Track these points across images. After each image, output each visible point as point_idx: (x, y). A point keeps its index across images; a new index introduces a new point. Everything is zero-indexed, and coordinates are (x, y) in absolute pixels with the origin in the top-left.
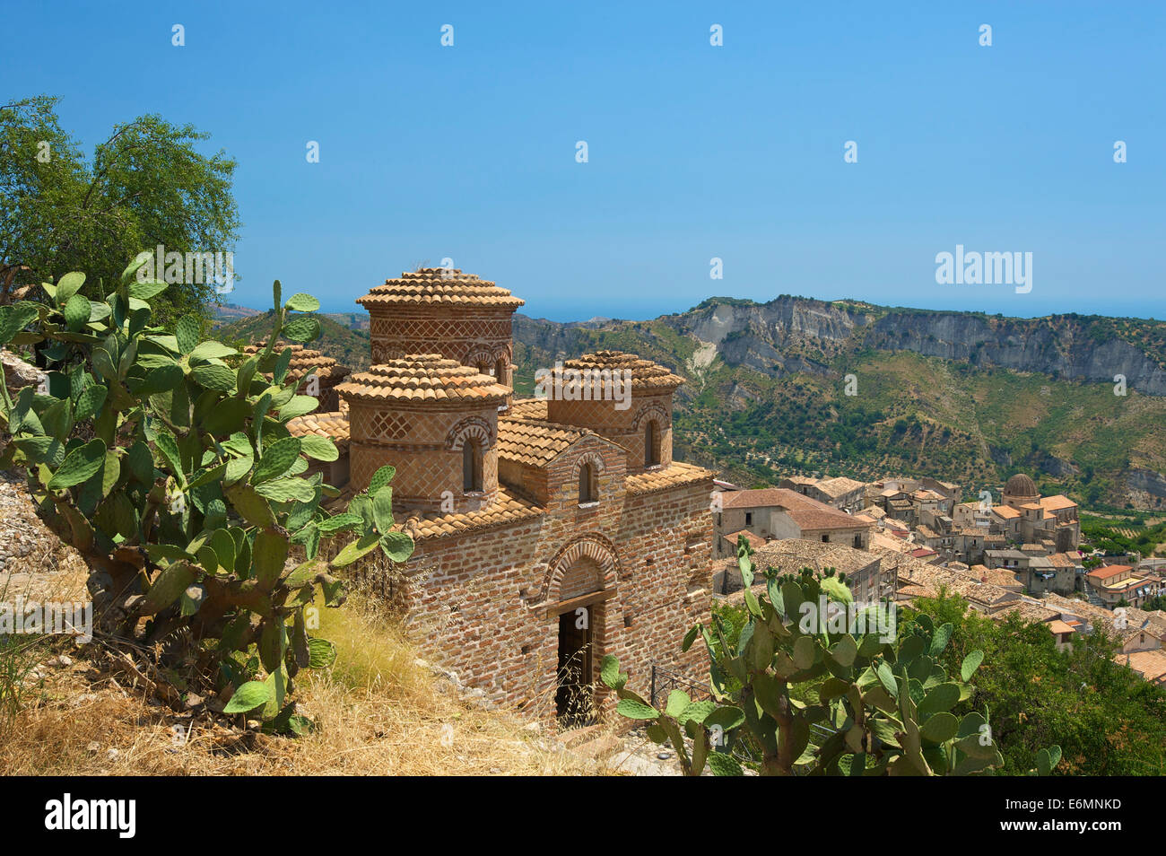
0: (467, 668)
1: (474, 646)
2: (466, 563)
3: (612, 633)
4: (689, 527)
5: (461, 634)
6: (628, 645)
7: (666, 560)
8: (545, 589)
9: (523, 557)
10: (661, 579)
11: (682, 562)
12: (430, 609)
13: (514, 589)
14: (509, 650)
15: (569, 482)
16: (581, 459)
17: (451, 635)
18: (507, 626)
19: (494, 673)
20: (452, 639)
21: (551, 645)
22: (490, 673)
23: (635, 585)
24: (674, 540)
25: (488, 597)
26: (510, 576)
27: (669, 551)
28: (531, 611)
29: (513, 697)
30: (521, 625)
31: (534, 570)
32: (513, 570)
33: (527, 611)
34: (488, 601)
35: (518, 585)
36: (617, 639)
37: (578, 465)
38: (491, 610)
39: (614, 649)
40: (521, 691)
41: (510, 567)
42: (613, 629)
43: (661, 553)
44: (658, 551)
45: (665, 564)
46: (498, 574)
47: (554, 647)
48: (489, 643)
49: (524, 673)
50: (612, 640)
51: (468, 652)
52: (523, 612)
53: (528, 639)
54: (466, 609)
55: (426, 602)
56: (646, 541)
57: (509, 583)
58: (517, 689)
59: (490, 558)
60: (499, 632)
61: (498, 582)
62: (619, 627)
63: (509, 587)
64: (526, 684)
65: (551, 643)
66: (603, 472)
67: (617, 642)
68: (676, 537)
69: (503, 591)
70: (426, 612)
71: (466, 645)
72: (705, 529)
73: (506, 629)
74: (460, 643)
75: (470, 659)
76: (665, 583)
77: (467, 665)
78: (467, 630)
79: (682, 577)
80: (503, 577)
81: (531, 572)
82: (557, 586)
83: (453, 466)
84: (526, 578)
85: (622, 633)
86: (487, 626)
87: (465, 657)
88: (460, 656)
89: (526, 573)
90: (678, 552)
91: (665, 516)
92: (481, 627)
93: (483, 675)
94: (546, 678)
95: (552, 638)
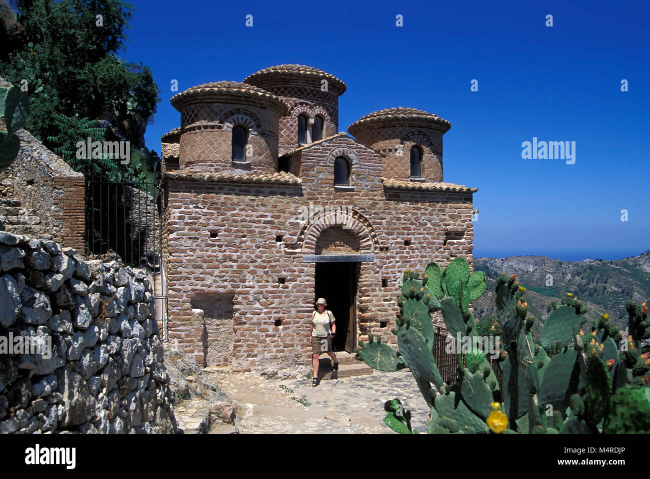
0: (226, 281)
1: (232, 266)
2: (223, 204)
3: (370, 288)
4: (449, 225)
5: (220, 255)
6: (385, 300)
7: (425, 245)
8: (300, 240)
9: (279, 211)
10: (419, 258)
11: (442, 250)
12: (190, 230)
13: (271, 233)
14: (265, 278)
15: (323, 166)
16: (337, 151)
17: (210, 253)
18: (263, 259)
19: (252, 291)
20: (211, 256)
21: (308, 283)
22: (247, 289)
23: (393, 257)
24: (432, 231)
25: (245, 234)
26: (265, 222)
27: (427, 239)
28: (286, 253)
29: (270, 313)
30: (278, 261)
31: (290, 223)
32: (269, 219)
33: (283, 252)
34: (244, 236)
35: (274, 231)
36: (374, 293)
37: (333, 155)
38: (248, 243)
39: (371, 301)
40: (278, 310)
41: (266, 216)
42: (370, 285)
43: (420, 238)
44: (416, 236)
45: (423, 247)
46: (255, 218)
47: (310, 286)
48: (247, 267)
49: (280, 297)
50: (370, 293)
51: (226, 269)
52: (278, 252)
53: (284, 273)
54: (223, 237)
55: (187, 224)
56: (403, 226)
57: (266, 228)
58: (273, 308)
59: (247, 205)
60: (255, 261)
61: (255, 225)
62: (376, 285)
63: (264, 230)
64: (282, 306)
65: (307, 281)
66: (358, 166)
67: (374, 296)
68: (435, 230)
69: (259, 232)
70: (186, 231)
71: (224, 263)
72: (465, 230)
73: (263, 261)
74: (217, 261)
75: (227, 275)
76: (424, 262)
77: (224, 278)
78: (225, 253)
79: (443, 261)
80: (259, 222)
81: (287, 223)
82: (312, 240)
83: (224, 141)
84: (282, 227)
85: (380, 290)
86: (244, 255)
87: (224, 272)
88: (218, 271)
89: (283, 224)
90: (437, 241)
91: (423, 211)
92: (238, 254)
93: (240, 289)
94: (302, 307)
95: (308, 277)
